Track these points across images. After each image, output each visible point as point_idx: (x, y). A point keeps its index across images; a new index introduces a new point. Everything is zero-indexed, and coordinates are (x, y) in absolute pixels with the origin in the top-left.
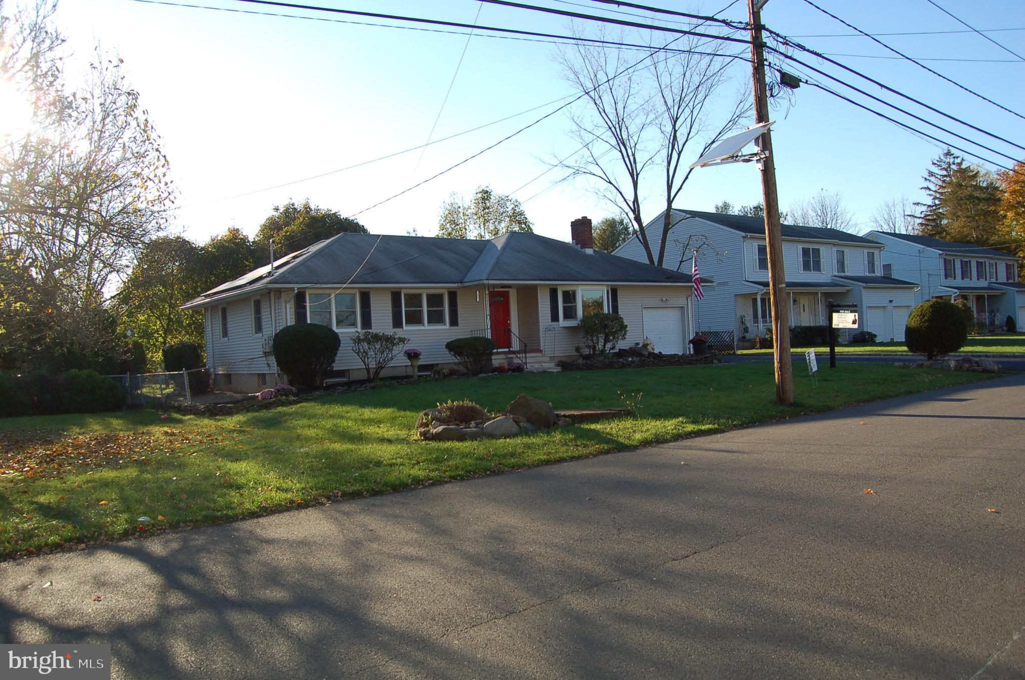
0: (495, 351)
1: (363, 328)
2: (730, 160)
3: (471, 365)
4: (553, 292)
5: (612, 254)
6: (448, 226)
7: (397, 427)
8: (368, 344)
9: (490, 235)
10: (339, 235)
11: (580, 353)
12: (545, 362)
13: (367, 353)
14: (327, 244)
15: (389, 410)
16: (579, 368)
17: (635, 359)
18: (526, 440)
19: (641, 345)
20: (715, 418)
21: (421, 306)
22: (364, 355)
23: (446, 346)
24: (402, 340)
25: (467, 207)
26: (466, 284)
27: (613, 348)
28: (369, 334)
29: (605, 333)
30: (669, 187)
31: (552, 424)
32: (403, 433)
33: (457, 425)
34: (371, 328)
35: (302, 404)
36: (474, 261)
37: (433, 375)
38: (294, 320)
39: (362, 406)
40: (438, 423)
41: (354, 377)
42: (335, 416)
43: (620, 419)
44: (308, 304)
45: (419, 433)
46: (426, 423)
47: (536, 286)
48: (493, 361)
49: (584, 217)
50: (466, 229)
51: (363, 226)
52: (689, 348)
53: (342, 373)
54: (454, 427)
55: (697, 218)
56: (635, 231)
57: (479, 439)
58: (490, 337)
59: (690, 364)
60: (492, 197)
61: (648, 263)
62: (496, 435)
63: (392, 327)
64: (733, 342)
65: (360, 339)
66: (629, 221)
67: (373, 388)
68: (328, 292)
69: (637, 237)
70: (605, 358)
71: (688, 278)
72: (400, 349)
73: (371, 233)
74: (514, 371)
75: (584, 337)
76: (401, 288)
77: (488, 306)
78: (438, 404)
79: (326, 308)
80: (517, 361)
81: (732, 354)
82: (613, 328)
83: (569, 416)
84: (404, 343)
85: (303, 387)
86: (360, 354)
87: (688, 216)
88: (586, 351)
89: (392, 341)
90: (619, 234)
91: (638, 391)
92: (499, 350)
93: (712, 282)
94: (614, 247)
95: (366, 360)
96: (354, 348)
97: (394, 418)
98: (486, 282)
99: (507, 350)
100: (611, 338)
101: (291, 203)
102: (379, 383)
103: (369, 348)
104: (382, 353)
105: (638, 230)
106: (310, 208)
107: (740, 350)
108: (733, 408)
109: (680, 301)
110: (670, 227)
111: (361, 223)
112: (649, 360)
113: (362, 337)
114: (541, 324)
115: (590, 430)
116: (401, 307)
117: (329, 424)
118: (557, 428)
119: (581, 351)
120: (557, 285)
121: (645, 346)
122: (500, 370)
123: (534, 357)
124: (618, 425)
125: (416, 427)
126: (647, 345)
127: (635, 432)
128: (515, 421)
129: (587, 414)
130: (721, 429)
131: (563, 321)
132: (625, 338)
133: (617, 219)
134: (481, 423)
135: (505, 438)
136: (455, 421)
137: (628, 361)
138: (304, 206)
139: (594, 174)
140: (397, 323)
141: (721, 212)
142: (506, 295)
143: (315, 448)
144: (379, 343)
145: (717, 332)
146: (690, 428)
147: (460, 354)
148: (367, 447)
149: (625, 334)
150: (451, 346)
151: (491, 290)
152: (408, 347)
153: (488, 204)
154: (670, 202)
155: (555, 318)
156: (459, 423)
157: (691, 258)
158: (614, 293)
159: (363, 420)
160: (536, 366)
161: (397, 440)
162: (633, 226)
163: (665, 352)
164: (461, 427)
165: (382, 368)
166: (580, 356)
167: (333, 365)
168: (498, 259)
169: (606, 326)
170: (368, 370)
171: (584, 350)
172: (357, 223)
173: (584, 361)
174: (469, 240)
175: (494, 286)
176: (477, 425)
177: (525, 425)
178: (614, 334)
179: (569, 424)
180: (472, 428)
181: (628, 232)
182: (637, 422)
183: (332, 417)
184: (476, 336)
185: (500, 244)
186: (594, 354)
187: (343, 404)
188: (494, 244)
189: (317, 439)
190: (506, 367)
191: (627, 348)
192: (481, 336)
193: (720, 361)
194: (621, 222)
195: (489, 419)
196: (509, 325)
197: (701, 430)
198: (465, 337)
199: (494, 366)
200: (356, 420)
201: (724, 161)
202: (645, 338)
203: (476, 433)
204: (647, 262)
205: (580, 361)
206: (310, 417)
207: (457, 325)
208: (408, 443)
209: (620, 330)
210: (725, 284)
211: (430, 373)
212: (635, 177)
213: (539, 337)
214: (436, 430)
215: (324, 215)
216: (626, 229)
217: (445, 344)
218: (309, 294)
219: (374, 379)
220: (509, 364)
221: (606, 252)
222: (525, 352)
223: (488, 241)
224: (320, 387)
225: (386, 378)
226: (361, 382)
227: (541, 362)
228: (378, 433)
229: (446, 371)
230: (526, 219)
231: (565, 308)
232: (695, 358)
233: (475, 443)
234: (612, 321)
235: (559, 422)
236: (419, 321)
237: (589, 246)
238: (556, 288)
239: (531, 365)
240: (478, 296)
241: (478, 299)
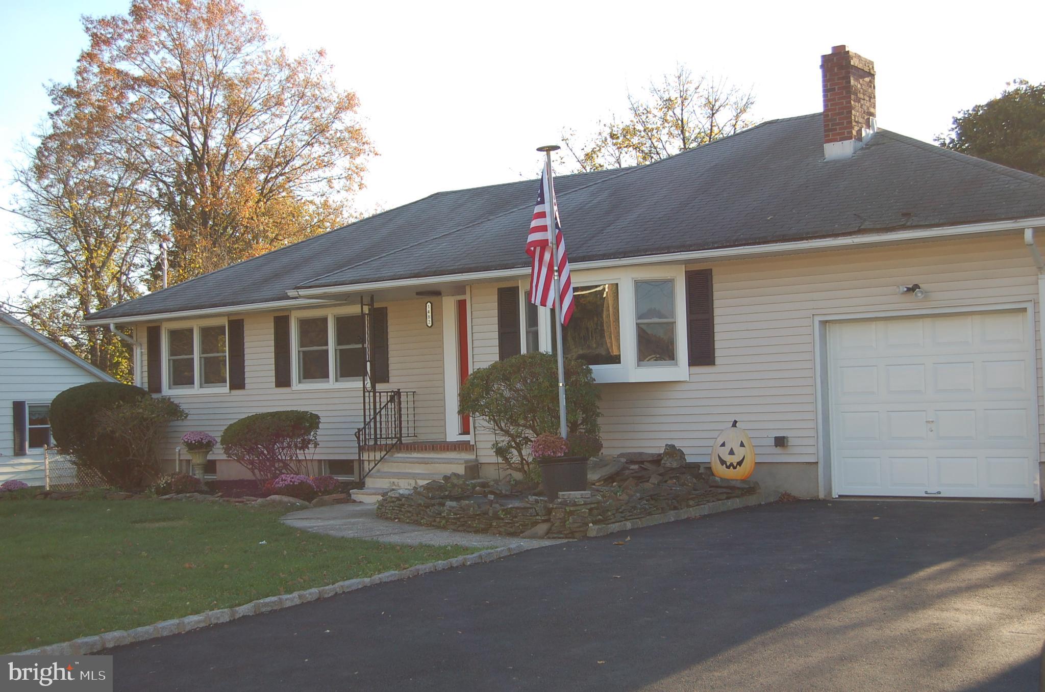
1: (232, 387)
34: (243, 387)
38: (146, 375)
44: (164, 348)
63: (274, 386)
116: (289, 346)
158: (699, 284)
207: (387, 381)
218: (167, 331)
237: (839, 134)
238: (514, 288)
239: (392, 480)
240: (430, 314)
241: (428, 322)
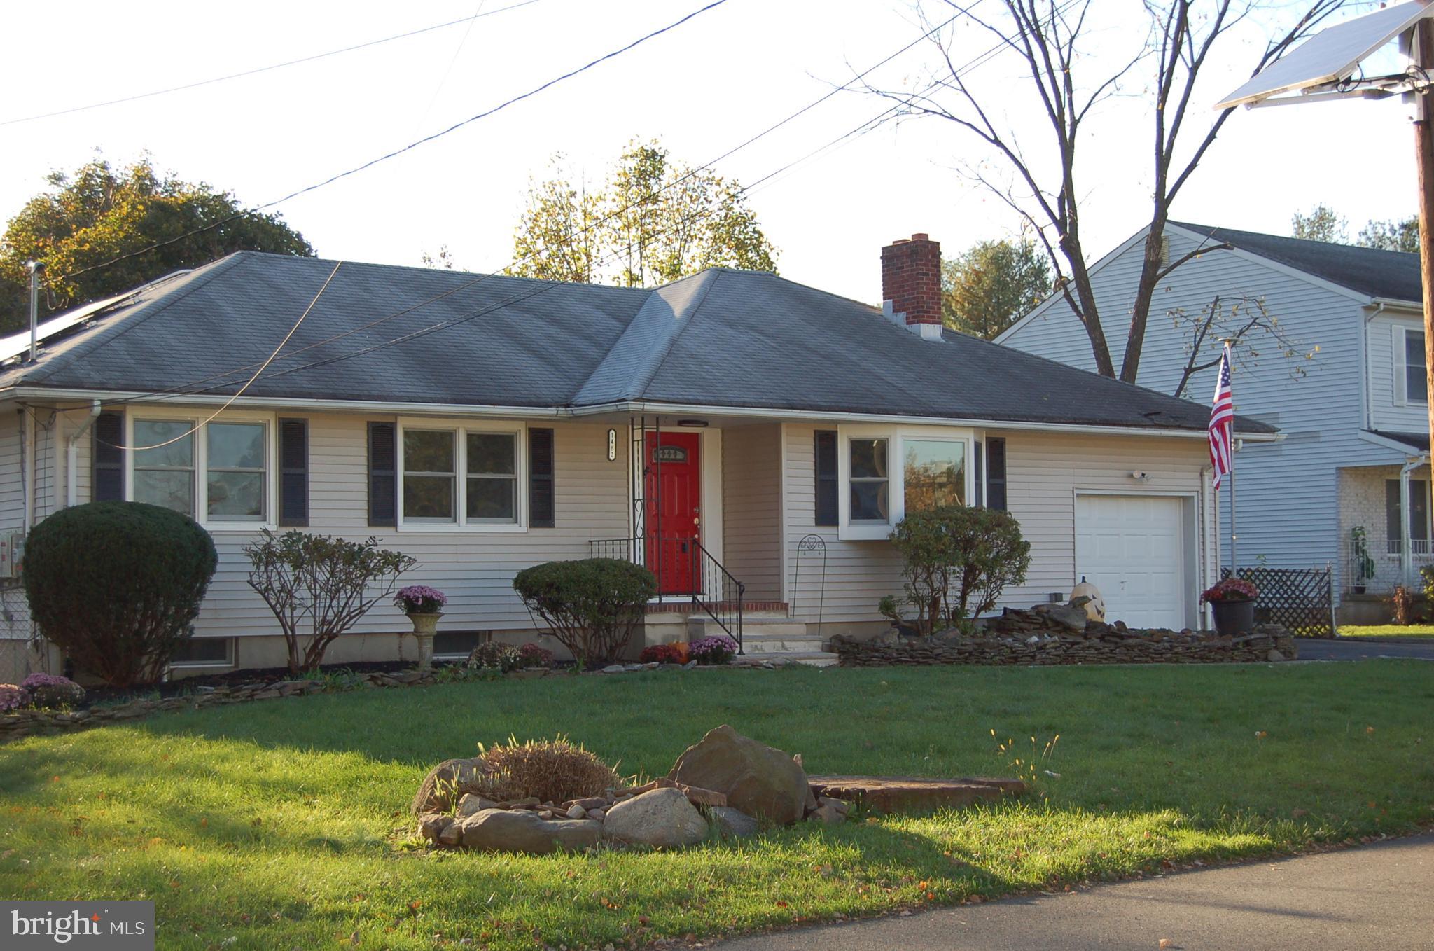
0: (655, 600)
1: (282, 522)
2: (1327, 91)
3: (585, 639)
4: (825, 443)
5: (997, 341)
6: (540, 245)
7: (360, 808)
8: (295, 568)
9: (658, 275)
10: (228, 257)
11: (894, 616)
12: (794, 639)
13: (290, 594)
14: (192, 283)
15: (343, 758)
16: (888, 658)
17: (1047, 638)
18: (725, 859)
19: (1066, 600)
20: (1264, 816)
21: (450, 466)
22: (281, 600)
23: (516, 581)
24: (393, 561)
25: (595, 196)
26: (579, 411)
27: (988, 606)
28: (299, 541)
29: (966, 564)
30: (1163, 161)
31: (800, 814)
32: (375, 827)
33: (531, 807)
34: (306, 524)
35: (95, 732)
36: (607, 345)
37: (475, 663)
38: (87, 492)
39: (267, 743)
40: (478, 800)
41: (251, 659)
42: (186, 769)
43: (992, 809)
44: (129, 448)
45: (420, 828)
46: (442, 798)
47: (775, 425)
48: (647, 629)
49: (919, 235)
50: (588, 256)
51: (299, 235)
52: (1204, 614)
53: (216, 647)
54: (521, 812)
55: (1237, 251)
56: (1062, 282)
57: (589, 850)
58: (640, 562)
59: (1203, 659)
60: (665, 168)
61: (1096, 371)
62: (639, 841)
63: (365, 523)
64: (1329, 602)
65: (273, 554)
66: (1046, 251)
67: (302, 692)
68: (188, 415)
69: (1067, 296)
70: (964, 633)
71: (1196, 416)
72: (386, 585)
73: (321, 257)
74: (704, 659)
75: (905, 572)
76: (396, 415)
77: (639, 473)
78: (480, 745)
79: (184, 463)
80: (714, 632)
81: (1323, 636)
82: (988, 551)
83: (848, 795)
84: (397, 569)
85: (100, 682)
86: (272, 596)
87: (1213, 242)
88: (911, 612)
89: (362, 562)
90: (1020, 288)
91: (1051, 729)
92: (665, 600)
93: (1273, 430)
94: (1004, 322)
95: (288, 612)
96: (255, 578)
97: (353, 783)
98: (635, 406)
99: (689, 599)
100: (983, 577)
101: (100, 162)
102: (319, 677)
103: (297, 579)
104: (334, 595)
105: (1071, 277)
106: (152, 179)
107: (1347, 624)
108: (1317, 791)
109: (1181, 479)
110: (1160, 271)
111: (293, 227)
112: (1087, 643)
113: (278, 547)
114: (786, 530)
115: (908, 837)
116: (392, 466)
117: (168, 791)
118: (813, 829)
119: (897, 610)
120: (836, 422)
121: (1079, 603)
122: (666, 655)
123: (762, 623)
124: (986, 826)
125: (414, 808)
126: (1085, 600)
127: (1032, 846)
128: (696, 805)
129: (901, 790)
130: (1279, 849)
131: (850, 524)
132: (1022, 580)
133: (1015, 244)
134: (598, 805)
135: (664, 851)
136: (527, 795)
137: (1026, 645)
138: (137, 170)
139: (952, 118)
140: (381, 513)
141: (1311, 234)
142: (691, 444)
143: (118, 860)
144: (326, 568)
145: (1284, 572)
146: (1191, 840)
147: (555, 607)
148: (270, 863)
149: (1022, 568)
150: (529, 584)
151: (651, 429)
152: (407, 579)
153: (655, 189)
154: (1162, 202)
155: (826, 514)
156: (537, 801)
157: (1217, 362)
158: (995, 450)
159: (264, 785)
160: (768, 647)
161: (358, 844)
162: (1056, 264)
163: (1135, 622)
164: (542, 813)
165: (331, 637)
166: (893, 624)
167: (193, 622)
168: (673, 342)
169: (968, 544)
170: (291, 641)
171: (905, 609)
172: (282, 227)
173: (904, 641)
174: (597, 287)
175: (658, 418)
176: (587, 810)
177: (723, 816)
178: (990, 566)
179: (847, 818)
180: (574, 816)
181: (1043, 283)
182: (1041, 820)
183: (178, 770)
184: (602, 556)
185: (680, 300)
186: (933, 620)
187: (213, 735)
188: (664, 301)
189: (131, 834)
190: (684, 648)
191: (1026, 607)
192: (617, 557)
193: (1288, 654)
194: (1026, 255)
195: (622, 795)
196: (697, 529)
197: (1222, 850)
198: (571, 558)
199: (649, 645)
200: (245, 784)
201: (1311, 93)
202: (1079, 581)
203: (583, 831)
204: (1093, 367)
205: (894, 639)
206: (116, 769)
207: (552, 526)
208: (388, 853)
209: (1009, 557)
210: (1312, 436)
211: (464, 657)
212: (1068, 129)
213: (779, 567)
214: (468, 820)
215: (190, 200)
216: (1039, 272)
217: (515, 576)
218: (136, 421)
219: (306, 668)
220: (692, 640)
221: (979, 335)
222: (739, 609)
223: (650, 291)
224: (154, 685)
225: (343, 665)
226: (271, 675)
227: (782, 639)
228: (305, 823)
229: (512, 653)
230: (761, 235)
231: (855, 490)
232: (1218, 643)
233: (579, 862)
234: (988, 531)
235: (818, 811)
236: (444, 510)
237: (932, 317)
238: (833, 432)
239: (754, 643)
240: (614, 445)
241: (611, 455)
